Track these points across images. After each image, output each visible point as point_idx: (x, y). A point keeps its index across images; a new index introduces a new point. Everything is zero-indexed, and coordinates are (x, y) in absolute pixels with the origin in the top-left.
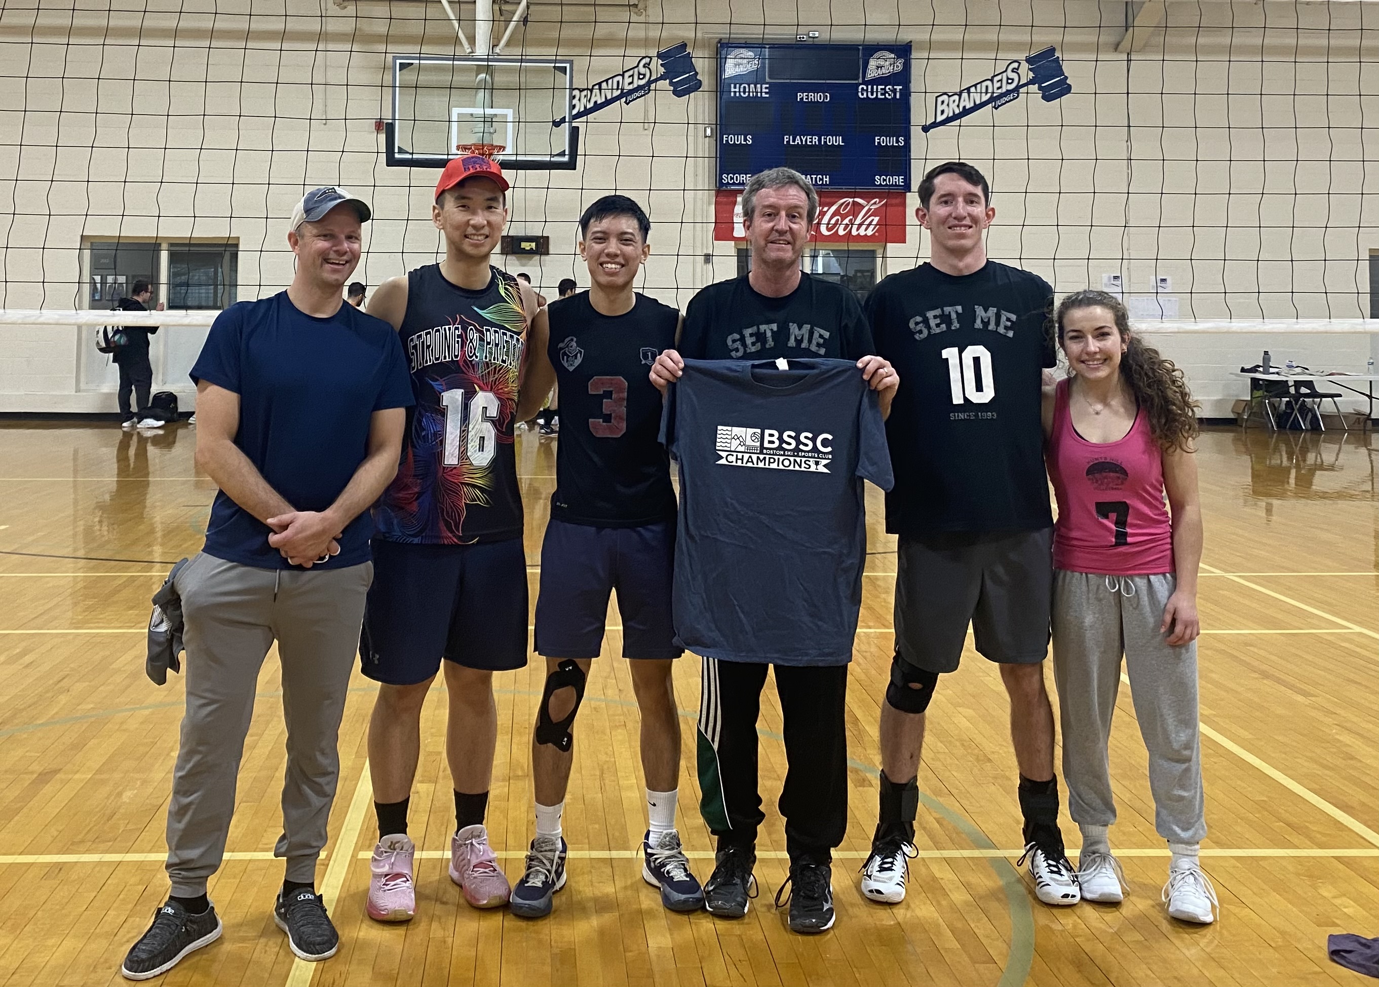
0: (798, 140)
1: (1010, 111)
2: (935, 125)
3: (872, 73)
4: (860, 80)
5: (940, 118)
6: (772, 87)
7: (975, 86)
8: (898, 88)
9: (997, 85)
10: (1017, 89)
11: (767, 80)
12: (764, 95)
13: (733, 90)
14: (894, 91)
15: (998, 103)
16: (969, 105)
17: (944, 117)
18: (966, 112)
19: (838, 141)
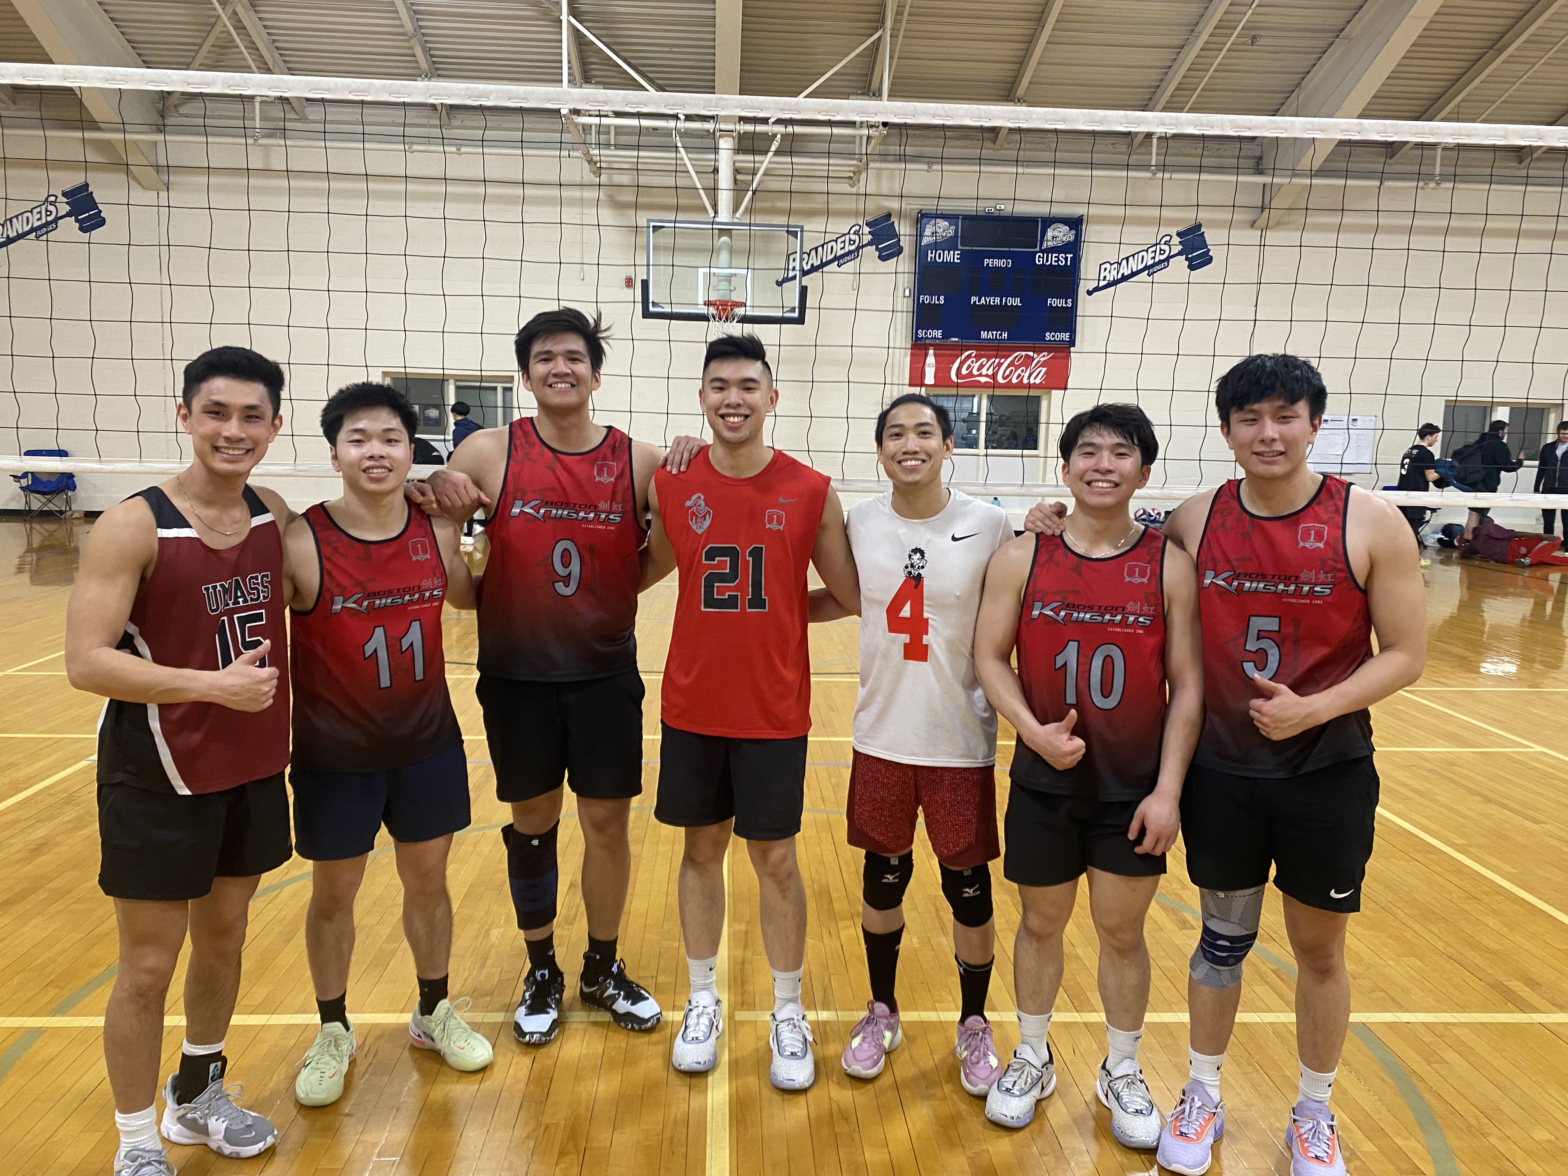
3: (1049, 244)
4: (1038, 249)
6: (963, 254)
11: (960, 247)
12: (956, 261)
13: (930, 255)
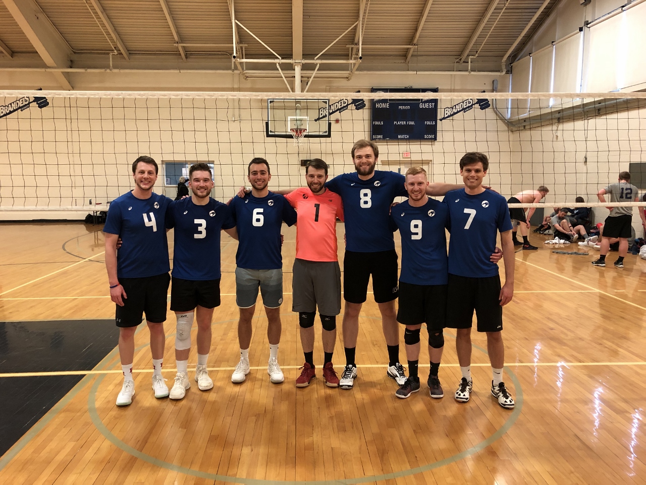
0: (399, 123)
1: (470, 113)
2: (444, 118)
5: (446, 116)
7: (458, 104)
8: (433, 104)
9: (465, 104)
10: (472, 106)
14: (432, 105)
15: (465, 110)
16: (455, 111)
17: (447, 115)
18: (455, 113)
19: (412, 123)
